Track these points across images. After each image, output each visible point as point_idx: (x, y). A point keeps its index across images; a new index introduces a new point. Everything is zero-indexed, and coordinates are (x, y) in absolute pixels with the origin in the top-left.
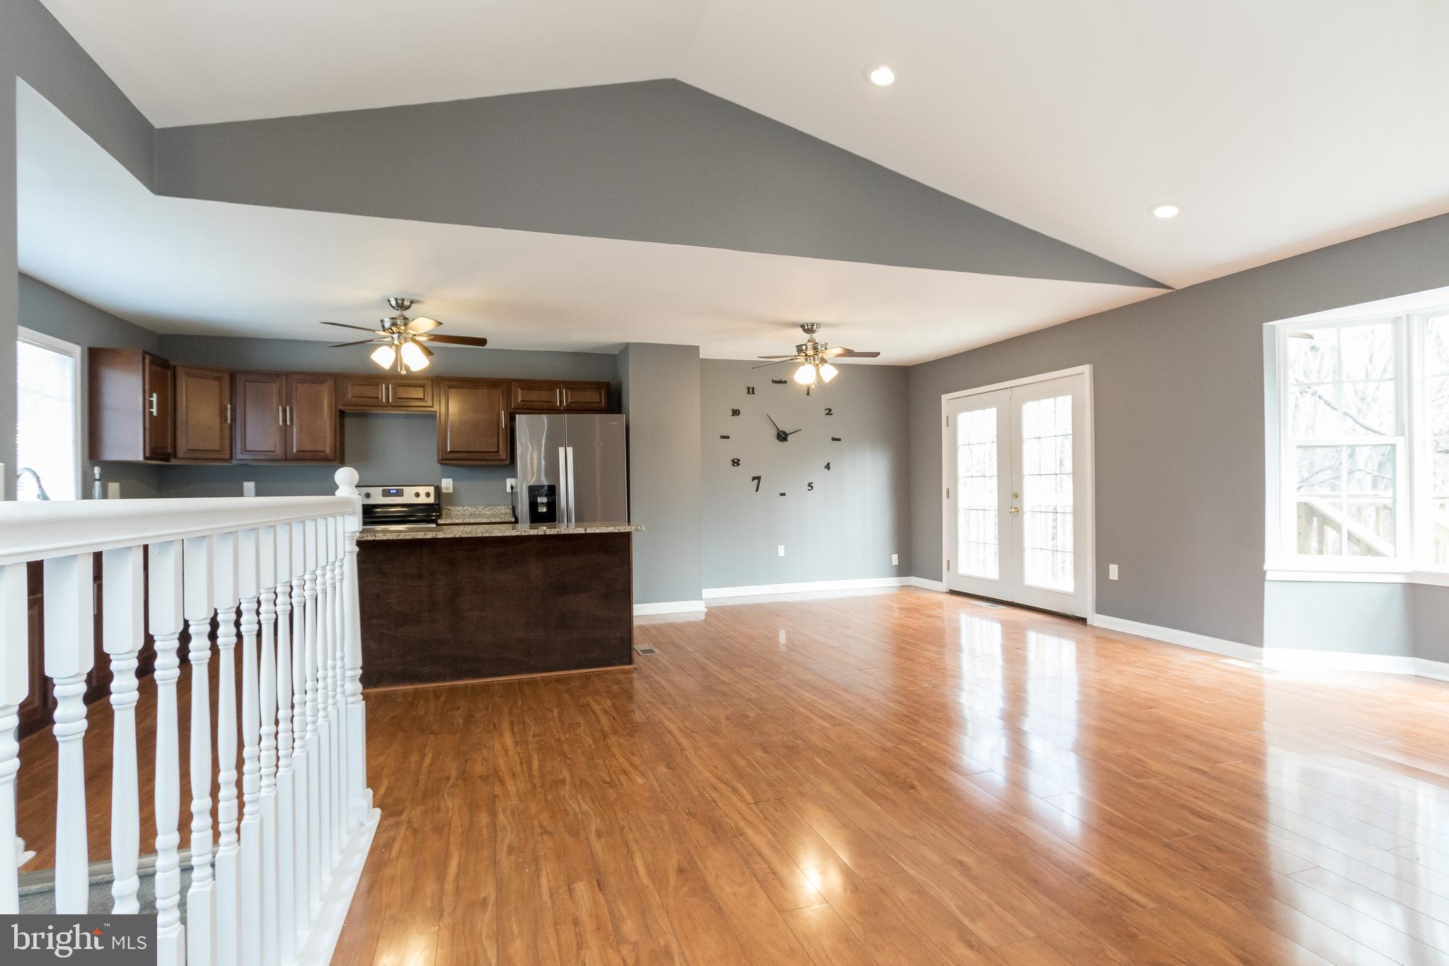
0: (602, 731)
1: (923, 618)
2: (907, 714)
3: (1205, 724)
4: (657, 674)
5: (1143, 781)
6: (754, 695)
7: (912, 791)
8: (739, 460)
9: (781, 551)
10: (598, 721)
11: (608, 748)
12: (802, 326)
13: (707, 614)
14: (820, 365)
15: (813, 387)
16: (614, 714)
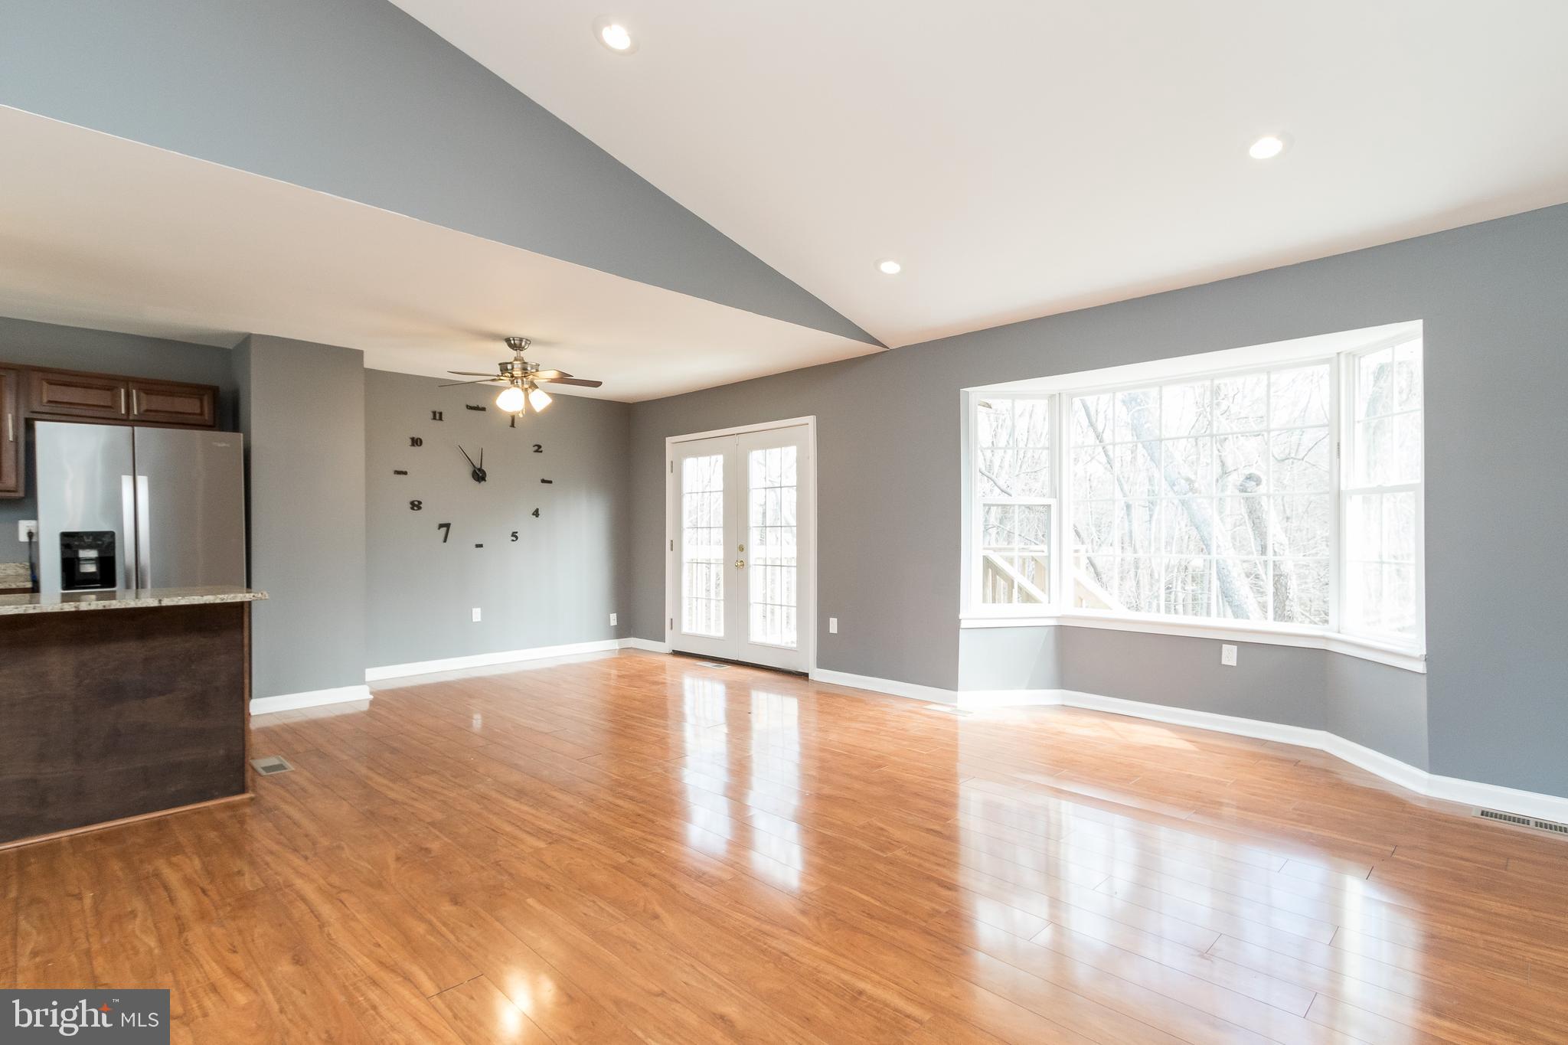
0: (178, 918)
1: (648, 685)
2: (640, 812)
3: (928, 777)
4: (286, 802)
5: (889, 854)
6: (439, 816)
7: (655, 922)
8: (420, 503)
9: (477, 614)
10: (172, 900)
11: (186, 948)
12: (508, 340)
13: (372, 703)
14: (530, 390)
15: (521, 415)
16: (205, 883)
